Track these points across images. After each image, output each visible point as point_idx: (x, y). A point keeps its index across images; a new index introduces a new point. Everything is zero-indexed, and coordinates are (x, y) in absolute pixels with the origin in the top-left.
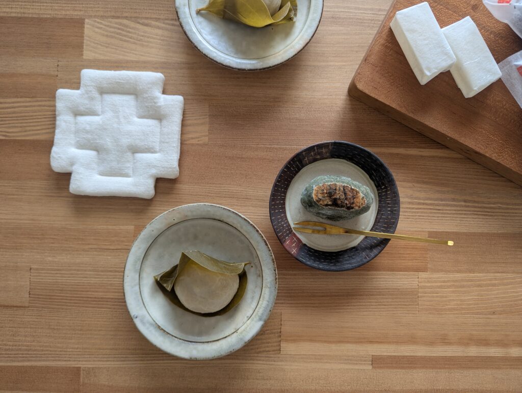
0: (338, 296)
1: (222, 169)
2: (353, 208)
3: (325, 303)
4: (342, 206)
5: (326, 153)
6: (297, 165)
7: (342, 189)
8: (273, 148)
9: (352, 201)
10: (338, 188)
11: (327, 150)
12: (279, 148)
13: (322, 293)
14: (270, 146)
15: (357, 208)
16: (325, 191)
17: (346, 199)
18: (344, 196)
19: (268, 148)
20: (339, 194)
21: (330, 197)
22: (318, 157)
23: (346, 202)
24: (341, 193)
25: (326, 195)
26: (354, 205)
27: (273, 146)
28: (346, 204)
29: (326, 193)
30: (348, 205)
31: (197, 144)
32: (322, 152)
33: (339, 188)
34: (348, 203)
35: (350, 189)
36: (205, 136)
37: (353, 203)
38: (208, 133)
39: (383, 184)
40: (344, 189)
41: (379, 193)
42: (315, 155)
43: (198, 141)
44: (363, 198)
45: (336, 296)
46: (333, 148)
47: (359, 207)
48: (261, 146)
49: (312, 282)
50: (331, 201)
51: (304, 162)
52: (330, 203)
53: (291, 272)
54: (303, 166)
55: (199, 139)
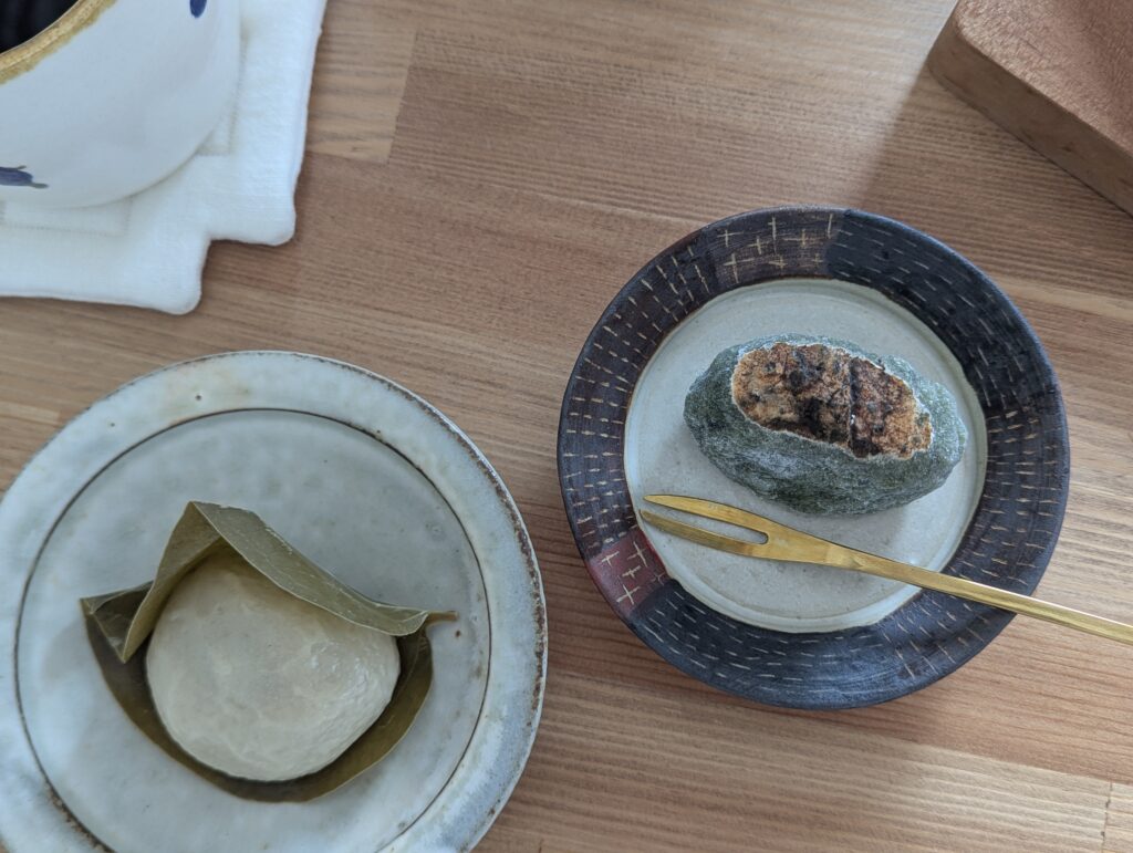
0: (776, 817)
1: (419, 260)
2: (876, 450)
3: (719, 838)
4: (836, 436)
5: (812, 251)
6: (696, 278)
7: (846, 369)
8: (621, 217)
9: (879, 422)
10: (829, 363)
11: (814, 240)
12: (643, 220)
13: (717, 793)
14: (608, 209)
15: (894, 455)
16: (780, 369)
17: (856, 409)
18: (848, 396)
19: (601, 213)
20: (832, 384)
21: (795, 394)
22: (781, 263)
23: (854, 420)
24: (840, 384)
25: (780, 384)
26: (885, 439)
27: (620, 211)
28: (854, 428)
29: (783, 377)
30: (860, 436)
31: (348, 160)
32: (797, 244)
33: (836, 363)
34: (860, 426)
35: (875, 376)
36: (380, 136)
37: (881, 431)
38: (392, 128)
39: (1012, 402)
40: (854, 374)
41: (992, 437)
42: (769, 250)
43: (355, 149)
44: (923, 418)
45: (766, 816)
46: (840, 238)
47: (903, 451)
48: (575, 202)
49: (682, 742)
50: (798, 409)
51: (721, 273)
52: (789, 416)
53: (606, 690)
54: (718, 288)
55: (359, 143)
